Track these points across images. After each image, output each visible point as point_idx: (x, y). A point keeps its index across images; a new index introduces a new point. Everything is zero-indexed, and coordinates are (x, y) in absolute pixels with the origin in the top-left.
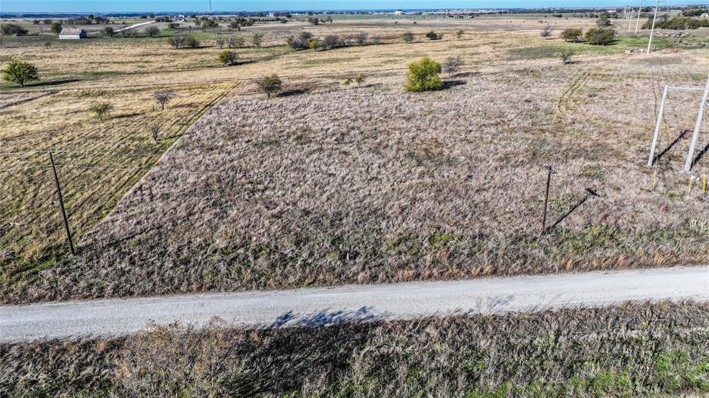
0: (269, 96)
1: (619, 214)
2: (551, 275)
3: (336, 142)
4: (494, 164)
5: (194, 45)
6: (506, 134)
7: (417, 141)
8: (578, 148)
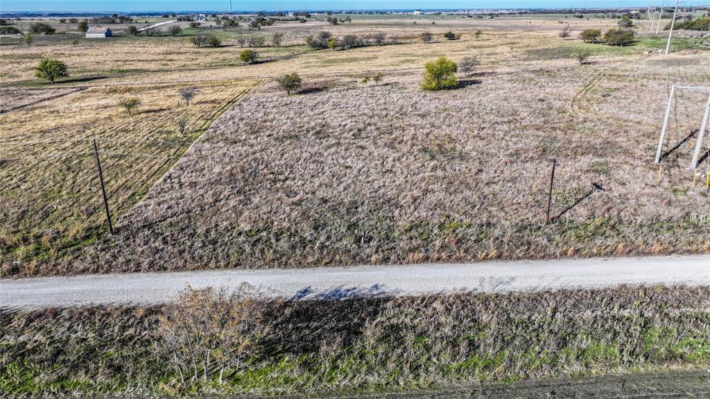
0: (289, 93)
1: (622, 206)
2: (552, 261)
3: (353, 137)
4: (504, 159)
5: (216, 44)
6: (518, 132)
7: (431, 137)
8: (588, 146)
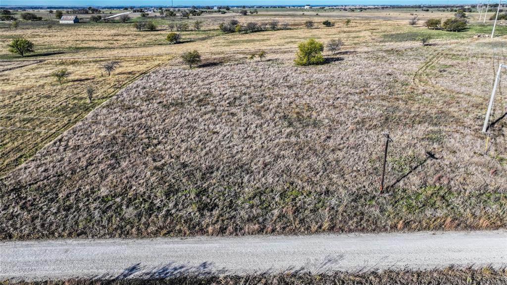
0: (191, 67)
1: (452, 175)
3: (228, 105)
4: (351, 127)
5: (152, 29)
6: (366, 102)
7: (293, 106)
8: (424, 115)
